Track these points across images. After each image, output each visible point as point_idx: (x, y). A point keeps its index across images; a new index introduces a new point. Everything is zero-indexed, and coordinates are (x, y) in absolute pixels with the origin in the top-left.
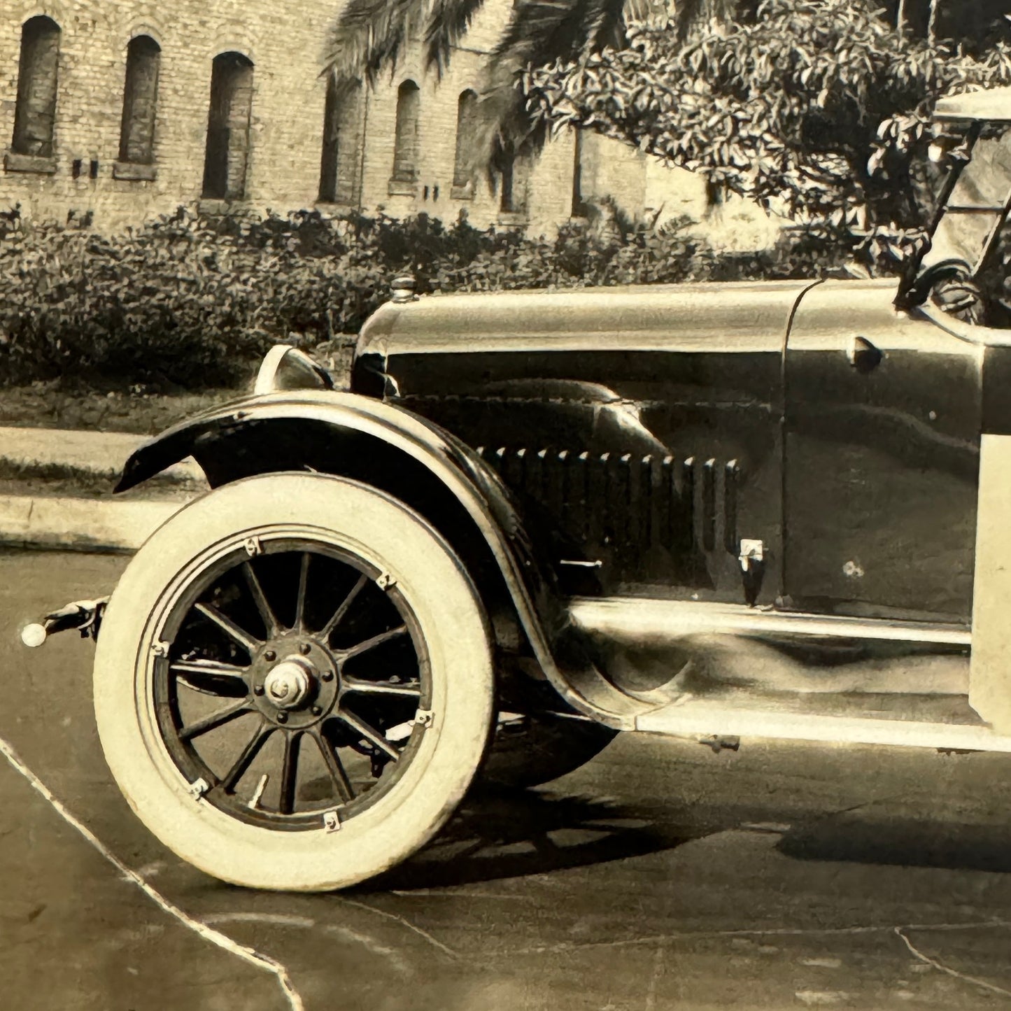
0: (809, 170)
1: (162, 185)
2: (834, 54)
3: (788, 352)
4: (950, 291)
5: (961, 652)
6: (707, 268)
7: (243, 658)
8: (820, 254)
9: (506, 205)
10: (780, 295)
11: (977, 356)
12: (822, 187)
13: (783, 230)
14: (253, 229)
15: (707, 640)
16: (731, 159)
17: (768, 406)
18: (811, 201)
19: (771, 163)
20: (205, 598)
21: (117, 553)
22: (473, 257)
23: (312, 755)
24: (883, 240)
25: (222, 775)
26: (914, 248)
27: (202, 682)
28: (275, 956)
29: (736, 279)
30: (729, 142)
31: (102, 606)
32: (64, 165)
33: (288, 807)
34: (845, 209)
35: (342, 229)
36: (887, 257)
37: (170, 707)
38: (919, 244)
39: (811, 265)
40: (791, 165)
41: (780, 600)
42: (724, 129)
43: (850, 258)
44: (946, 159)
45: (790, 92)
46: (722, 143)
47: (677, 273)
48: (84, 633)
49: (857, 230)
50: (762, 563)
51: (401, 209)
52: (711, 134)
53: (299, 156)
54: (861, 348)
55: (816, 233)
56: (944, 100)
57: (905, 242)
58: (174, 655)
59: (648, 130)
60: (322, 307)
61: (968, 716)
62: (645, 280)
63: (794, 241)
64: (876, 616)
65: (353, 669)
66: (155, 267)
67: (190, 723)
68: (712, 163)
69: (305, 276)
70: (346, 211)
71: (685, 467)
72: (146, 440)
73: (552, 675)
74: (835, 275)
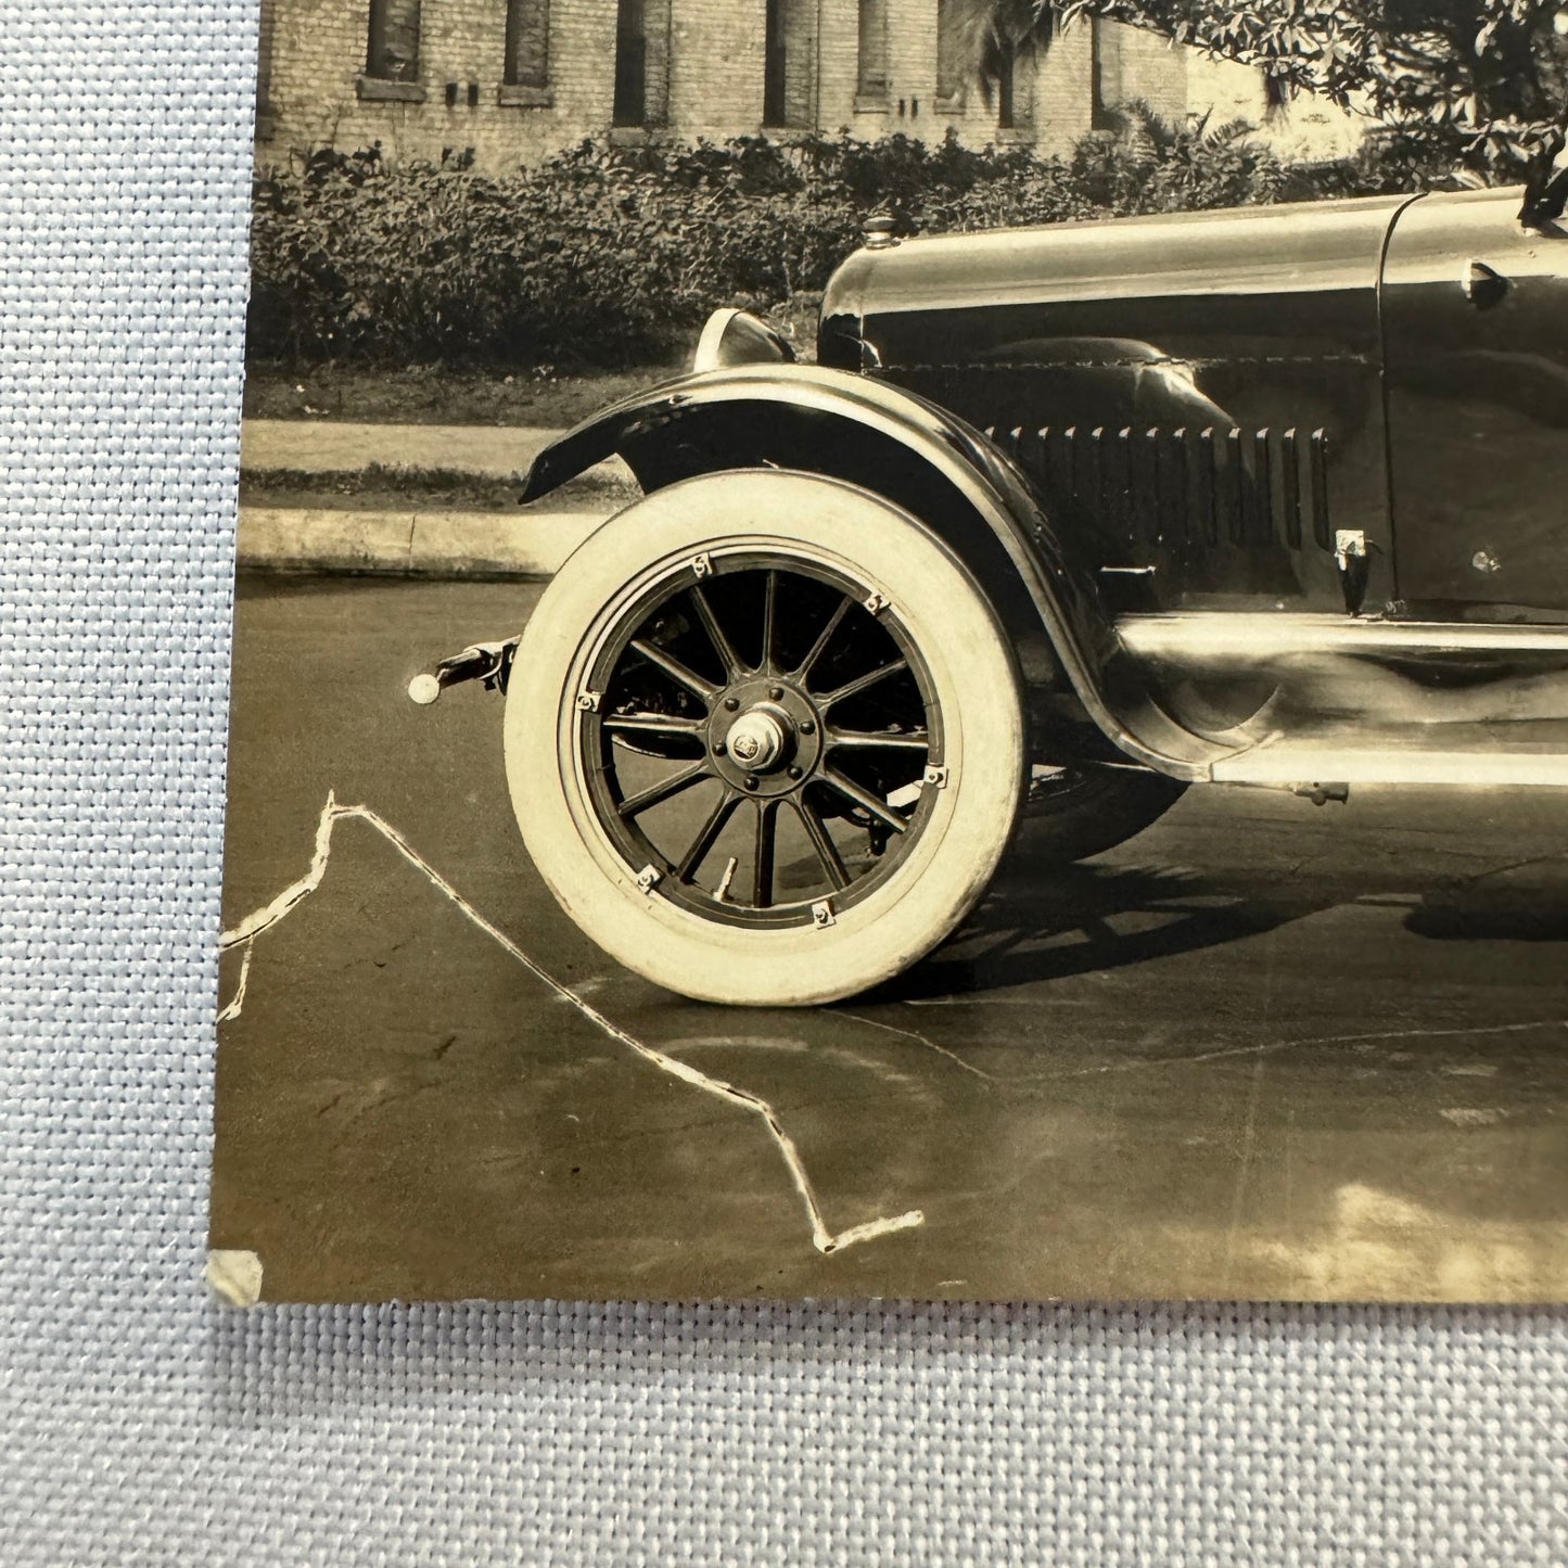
0: (1399, 54)
1: (561, 111)
3: (1383, 286)
6: (1272, 186)
7: (697, 709)
8: (1419, 160)
9: (1006, 120)
10: (1368, 215)
12: (1418, 74)
13: (1368, 132)
14: (681, 162)
15: (1298, 661)
16: (1296, 46)
17: (1362, 358)
18: (1403, 93)
19: (1347, 48)
20: (643, 633)
21: (526, 580)
22: (968, 187)
23: (791, 828)
24: (1501, 138)
25: (676, 861)
26: (1543, 145)
27: (645, 741)
28: (758, 1091)
29: (1313, 198)
30: (1291, 23)
31: (510, 649)
32: (435, 90)
33: (765, 899)
34: (1449, 101)
35: (796, 159)
36: (1506, 157)
37: (604, 776)
38: (1549, 140)
39: (1407, 175)
40: (1374, 49)
41: (1391, 606)
42: (1284, 7)
43: (1460, 165)
46: (1283, 27)
47: (1233, 194)
48: (489, 685)
49: (1467, 127)
50: (1366, 559)
51: (871, 130)
52: (1268, 15)
53: (736, 68)
54: (1480, 277)
55: (1412, 134)
57: (1531, 139)
58: (607, 708)
59: (1185, 16)
60: (776, 259)
62: (1192, 205)
63: (1382, 145)
64: (1519, 620)
65: (840, 717)
66: (557, 216)
67: (631, 795)
68: (1271, 51)
69: (751, 220)
70: (798, 135)
71: (1257, 441)
72: (559, 435)
73: (1098, 713)
74: (1440, 187)
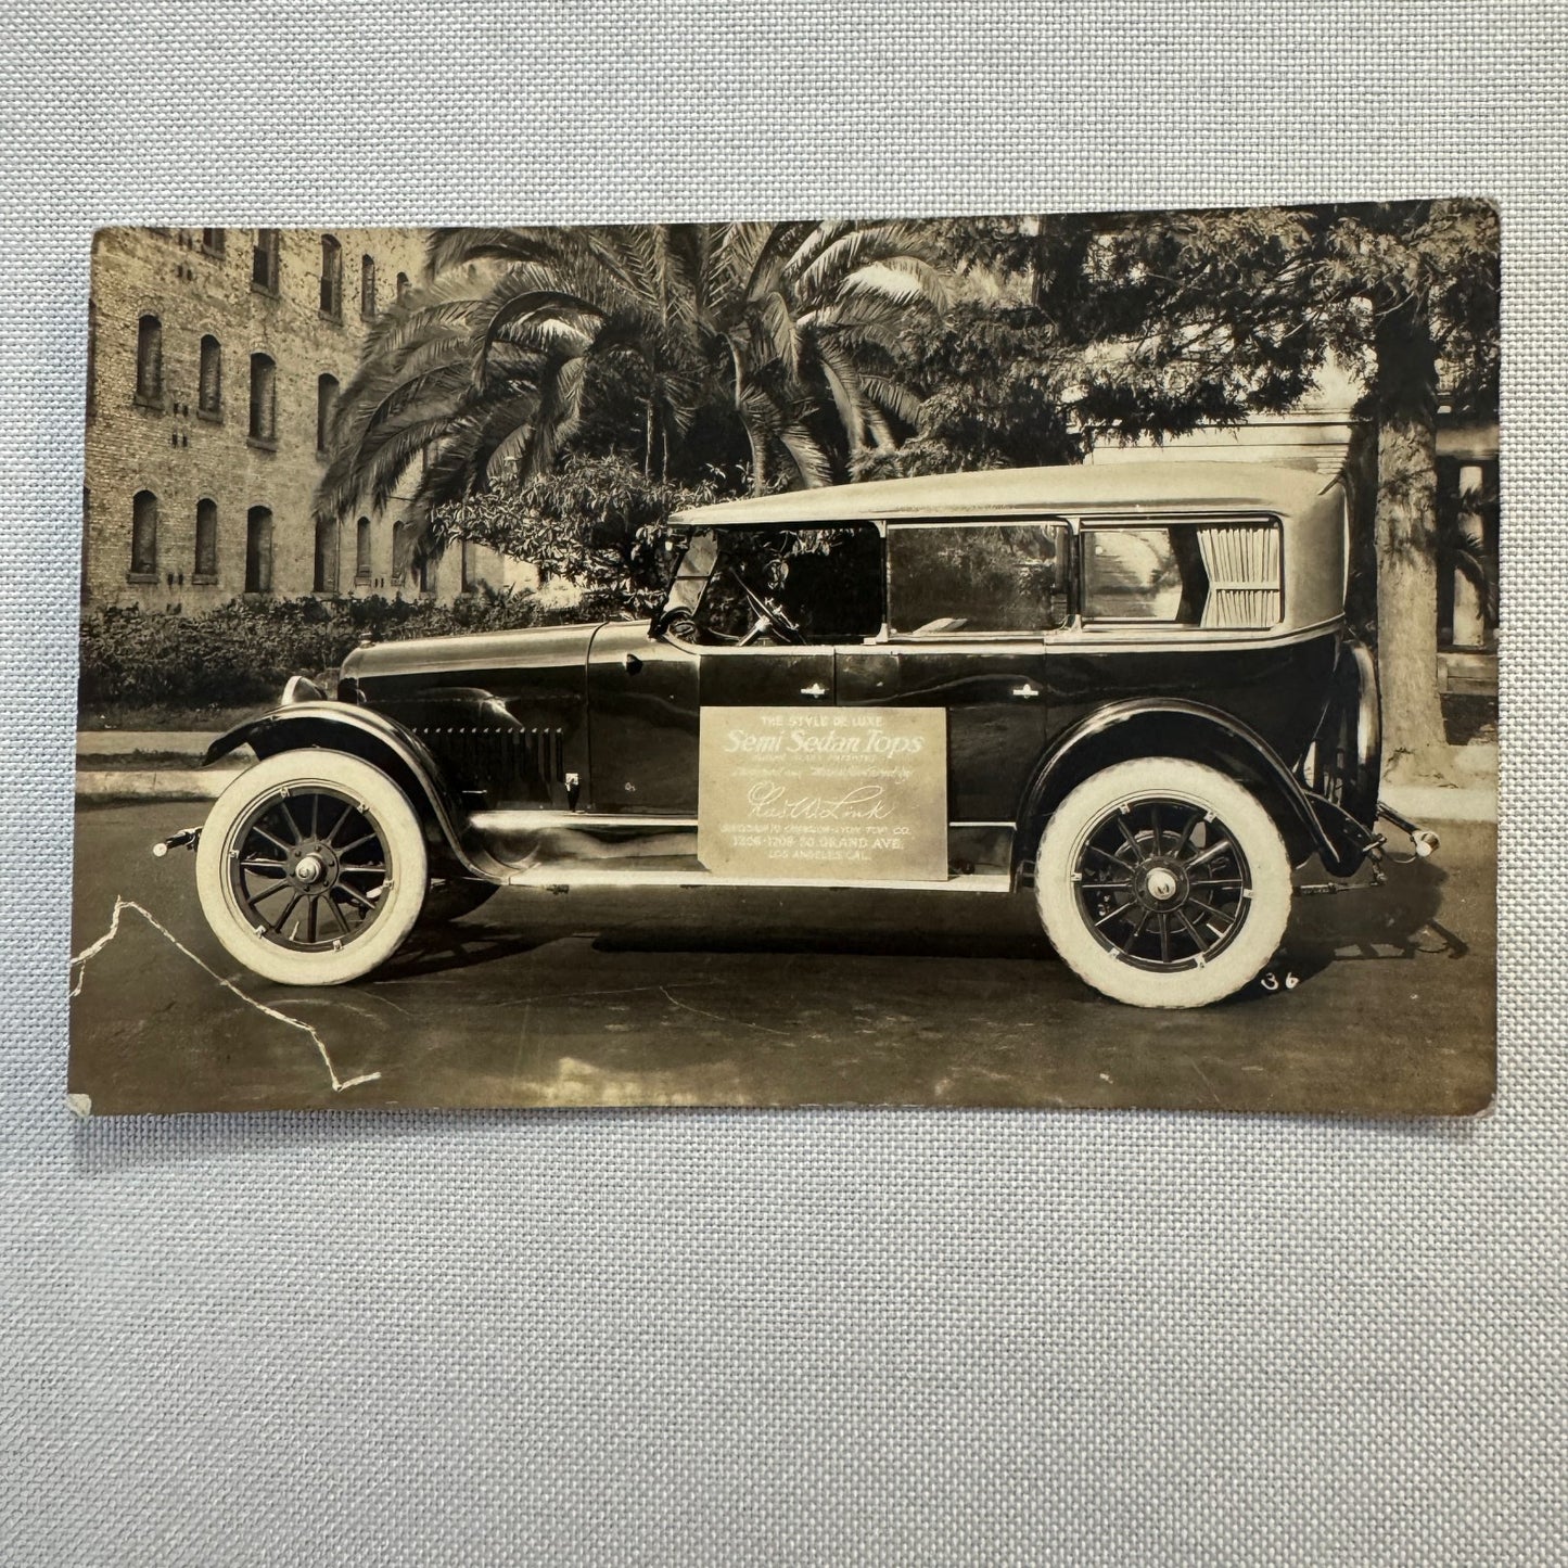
0: (598, 559)
1: (221, 586)
2: (610, 491)
3: (589, 664)
4: (680, 625)
5: (693, 830)
6: (541, 619)
7: (282, 856)
8: (606, 607)
9: (424, 588)
10: (582, 632)
11: (697, 661)
12: (605, 568)
13: (584, 594)
14: (276, 609)
15: (548, 832)
16: (553, 555)
17: (579, 697)
18: (599, 577)
19: (575, 556)
20: (259, 823)
21: (207, 801)
22: (405, 619)
23: (324, 906)
24: (642, 598)
25: (273, 923)
26: (659, 601)
27: (259, 871)
28: (309, 1023)
29: (559, 624)
30: (551, 545)
31: (199, 831)
32: (163, 577)
33: (312, 939)
34: (619, 581)
35: (328, 606)
36: (643, 606)
37: (240, 886)
38: (662, 599)
39: (600, 614)
40: (587, 557)
41: (589, 807)
42: (548, 537)
43: (623, 609)
44: (675, 549)
45: (585, 515)
46: (547, 546)
47: (523, 623)
48: (189, 847)
49: (627, 592)
50: (579, 786)
51: (362, 593)
52: (541, 541)
53: (301, 564)
54: (631, 660)
55: (603, 595)
56: (674, 515)
57: (654, 598)
58: (242, 857)
59: (504, 540)
60: (318, 653)
61: (699, 867)
62: (505, 627)
63: (589, 600)
64: (644, 812)
65: (346, 859)
66: (220, 635)
67: (253, 895)
68: (542, 557)
69: (308, 636)
70: (330, 596)
71: (532, 734)
72: (220, 735)
73: (460, 855)
74: (614, 619)
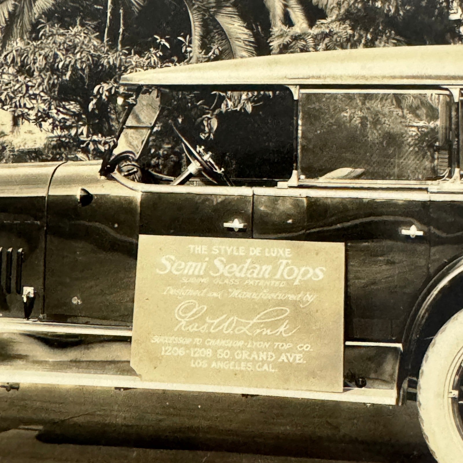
0: (61, 109)
2: (74, 54)
3: (49, 196)
4: (126, 166)
5: (127, 340)
6: (11, 157)
8: (65, 149)
10: (45, 169)
11: (138, 197)
12: (67, 117)
13: (48, 138)
16: (25, 104)
17: (39, 223)
18: (62, 124)
19: (43, 106)
24: (95, 142)
26: (109, 145)
29: (26, 162)
30: (24, 96)
34: (78, 127)
36: (96, 150)
38: (112, 144)
39: (60, 154)
40: (53, 107)
41: (41, 316)
42: (22, 90)
43: (80, 151)
44: (125, 103)
45: (53, 73)
46: (21, 97)
49: (83, 138)
50: (34, 298)
52: (16, 93)
54: (83, 194)
55: (64, 139)
56: (125, 76)
57: (106, 143)
61: (131, 372)
63: (53, 143)
64: (87, 323)
68: (16, 106)
74: (72, 159)
